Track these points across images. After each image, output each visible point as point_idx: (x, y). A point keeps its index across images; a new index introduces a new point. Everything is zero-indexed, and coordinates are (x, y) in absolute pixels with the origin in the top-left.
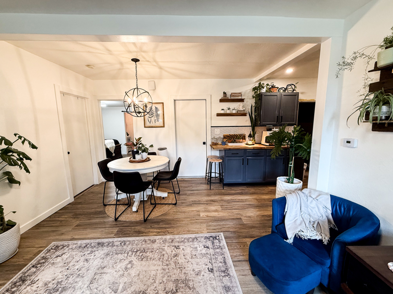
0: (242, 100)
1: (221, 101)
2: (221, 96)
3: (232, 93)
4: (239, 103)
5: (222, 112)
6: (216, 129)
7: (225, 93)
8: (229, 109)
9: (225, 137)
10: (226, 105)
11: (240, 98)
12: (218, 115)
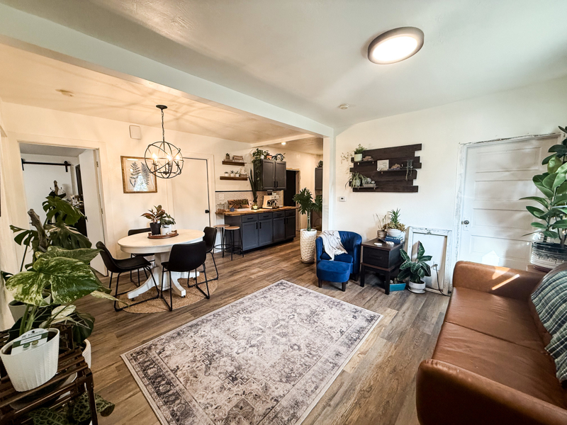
0: (242, 164)
1: (224, 163)
2: (223, 158)
3: (234, 156)
4: (241, 167)
5: (227, 175)
6: (220, 194)
7: (228, 155)
8: (232, 172)
9: (230, 203)
10: (229, 168)
11: (241, 161)
12: (222, 178)
